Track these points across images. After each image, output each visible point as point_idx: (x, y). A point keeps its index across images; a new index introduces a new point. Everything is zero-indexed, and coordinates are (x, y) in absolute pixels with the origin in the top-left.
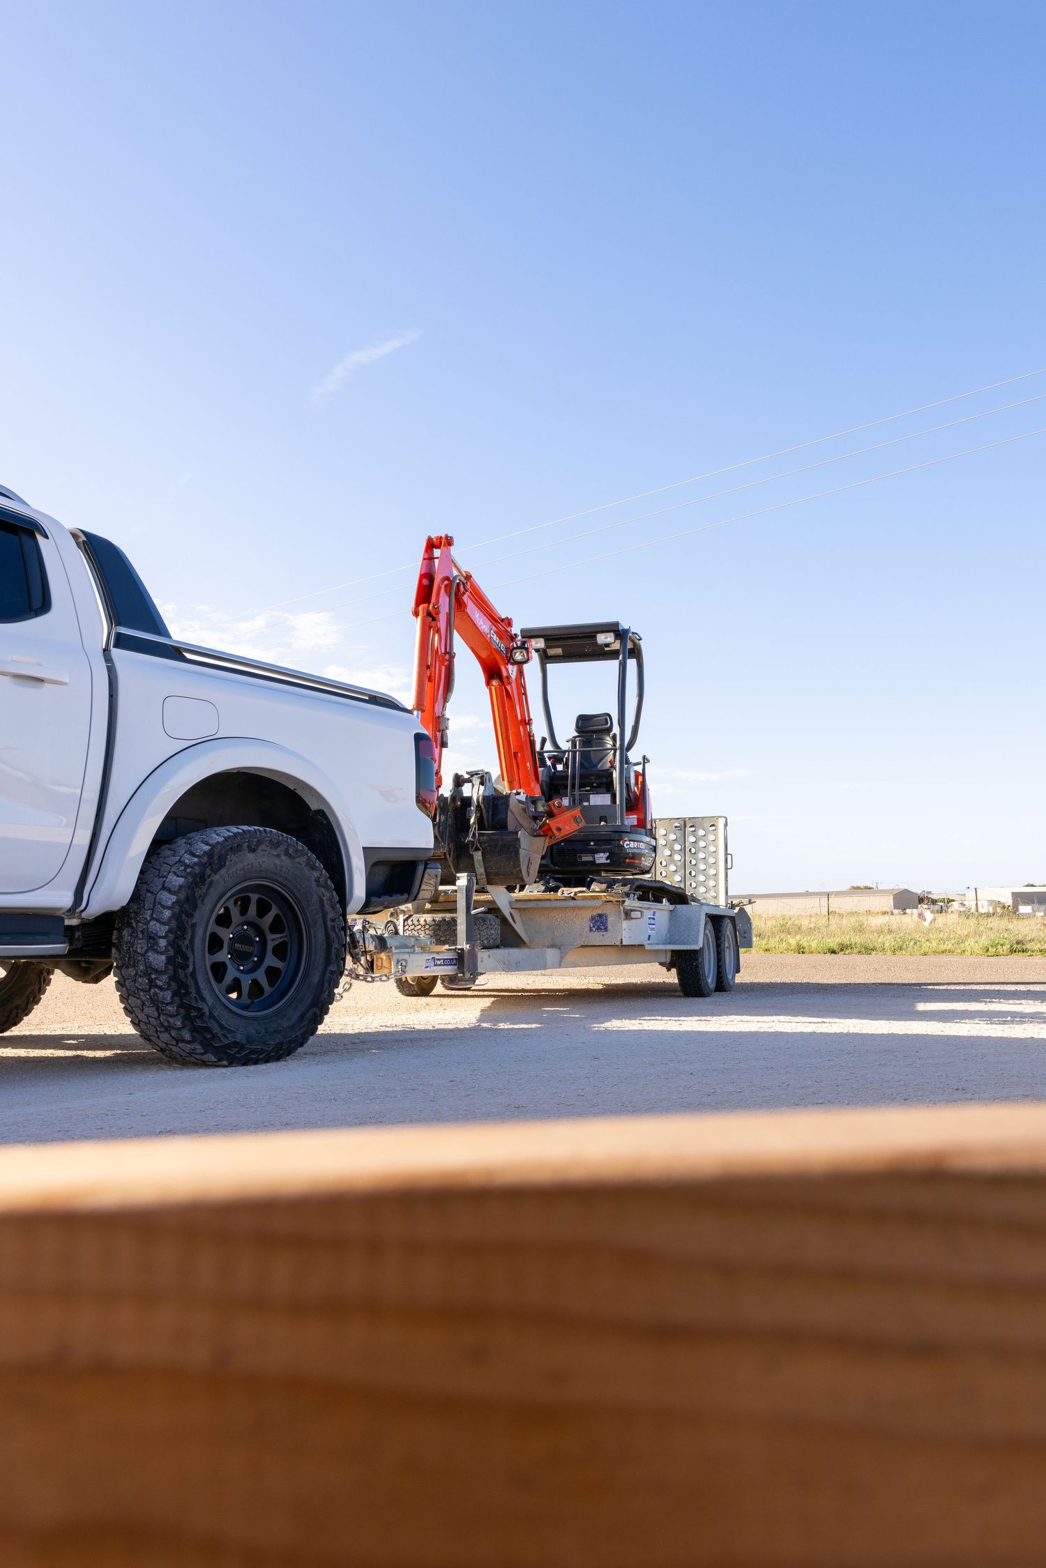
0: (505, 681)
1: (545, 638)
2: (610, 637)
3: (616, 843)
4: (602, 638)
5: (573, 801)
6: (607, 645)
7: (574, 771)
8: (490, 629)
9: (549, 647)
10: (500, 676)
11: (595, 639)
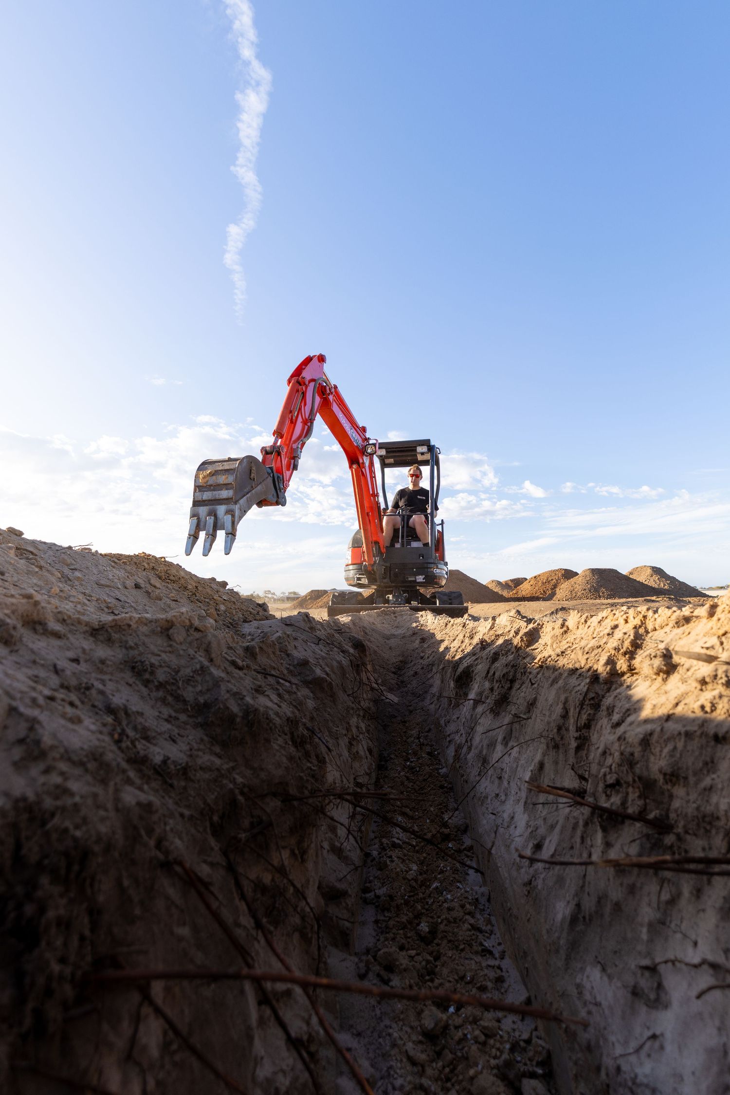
0: (361, 465)
1: (386, 449)
2: (424, 449)
3: (429, 570)
4: (420, 449)
5: (403, 545)
6: (422, 454)
7: (403, 527)
8: (351, 429)
9: (387, 457)
10: (358, 463)
11: (416, 450)
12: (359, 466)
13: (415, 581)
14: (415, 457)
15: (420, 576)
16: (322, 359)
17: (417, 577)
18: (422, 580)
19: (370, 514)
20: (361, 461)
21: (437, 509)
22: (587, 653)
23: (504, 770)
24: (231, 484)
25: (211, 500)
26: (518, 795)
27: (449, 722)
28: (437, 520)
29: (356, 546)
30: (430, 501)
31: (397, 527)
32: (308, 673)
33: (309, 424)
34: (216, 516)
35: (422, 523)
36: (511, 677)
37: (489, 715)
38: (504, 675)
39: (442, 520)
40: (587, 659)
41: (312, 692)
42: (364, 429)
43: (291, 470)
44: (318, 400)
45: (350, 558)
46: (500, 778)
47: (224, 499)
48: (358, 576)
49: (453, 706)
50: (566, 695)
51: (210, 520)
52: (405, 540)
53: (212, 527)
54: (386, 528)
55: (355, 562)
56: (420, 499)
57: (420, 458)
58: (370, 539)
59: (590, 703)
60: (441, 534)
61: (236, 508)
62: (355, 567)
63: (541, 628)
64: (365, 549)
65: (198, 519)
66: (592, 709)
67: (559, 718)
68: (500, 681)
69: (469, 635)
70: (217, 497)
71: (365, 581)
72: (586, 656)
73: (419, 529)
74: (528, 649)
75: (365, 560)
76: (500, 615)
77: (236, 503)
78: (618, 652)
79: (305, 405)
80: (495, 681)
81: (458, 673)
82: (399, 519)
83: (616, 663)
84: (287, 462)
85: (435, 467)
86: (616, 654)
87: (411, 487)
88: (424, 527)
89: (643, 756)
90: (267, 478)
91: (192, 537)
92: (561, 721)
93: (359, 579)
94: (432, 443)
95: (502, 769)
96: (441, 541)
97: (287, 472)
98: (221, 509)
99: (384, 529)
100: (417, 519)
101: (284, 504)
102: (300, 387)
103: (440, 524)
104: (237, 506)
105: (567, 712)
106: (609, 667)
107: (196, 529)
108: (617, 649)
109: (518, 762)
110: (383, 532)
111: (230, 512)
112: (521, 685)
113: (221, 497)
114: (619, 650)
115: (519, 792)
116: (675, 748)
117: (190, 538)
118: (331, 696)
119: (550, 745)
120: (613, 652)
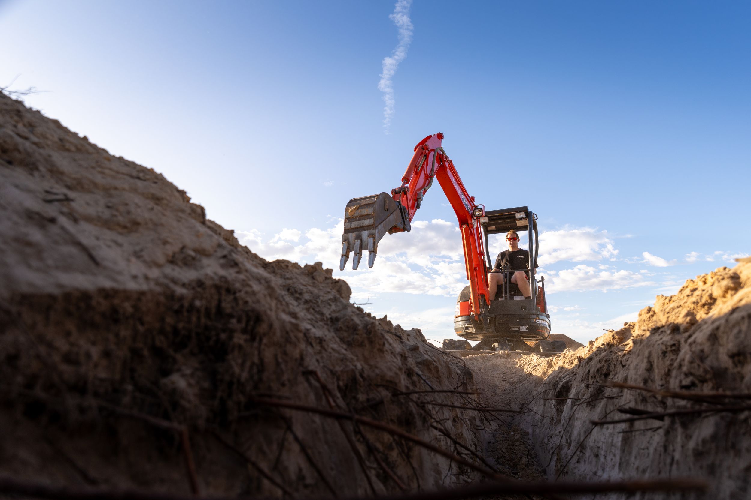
0: (470, 226)
1: (489, 217)
2: (523, 215)
3: (532, 320)
4: (518, 215)
5: (506, 298)
6: (521, 219)
7: (506, 283)
8: (462, 195)
9: (490, 225)
10: (467, 223)
11: (515, 217)
12: (468, 226)
13: (519, 331)
14: (514, 224)
15: (524, 327)
16: (440, 136)
17: (521, 327)
18: (525, 330)
19: (477, 268)
20: (470, 222)
21: (536, 266)
22: (668, 313)
23: (601, 448)
24: (372, 214)
25: (358, 228)
26: (613, 460)
27: (551, 437)
28: (538, 277)
29: (464, 300)
30: (530, 259)
31: (500, 283)
32: (418, 356)
33: (429, 179)
34: (361, 240)
35: (523, 278)
36: (605, 371)
37: (586, 409)
38: (598, 370)
39: (542, 277)
40: (668, 317)
41: (421, 371)
42: (473, 199)
43: (415, 208)
44: (436, 165)
45: (459, 310)
46: (597, 456)
47: (367, 226)
48: (466, 326)
49: (555, 423)
50: (649, 350)
51: (357, 243)
52: (508, 294)
53: (359, 248)
54: (491, 284)
55: (463, 314)
56: (519, 258)
57: (519, 223)
58: (477, 292)
59: (671, 349)
60: (542, 289)
61: (376, 232)
62: (463, 318)
63: (632, 328)
64: (472, 300)
65: (349, 242)
66: (674, 354)
67: (645, 371)
68: (595, 377)
69: (568, 361)
70: (362, 225)
71: (472, 330)
72: (667, 315)
73: (520, 284)
74: (620, 346)
75: (472, 311)
76: (597, 339)
77: (376, 228)
78: (697, 304)
79: (427, 165)
80: (590, 377)
81: (558, 389)
82: (501, 276)
83: (696, 315)
84: (412, 203)
85: (533, 231)
86: (695, 307)
87: (510, 249)
88: (525, 282)
89: (712, 350)
90: (396, 209)
91: (344, 257)
92: (646, 375)
93: (467, 328)
94: (530, 210)
95: (599, 448)
96: (542, 296)
97: (412, 210)
98: (365, 234)
99: (489, 285)
100: (518, 275)
101: (409, 230)
102: (424, 151)
103: (540, 281)
104: (377, 230)
105: (652, 365)
106: (688, 319)
107: (347, 250)
108: (696, 303)
109: (613, 437)
110: (488, 287)
111: (372, 235)
112: (615, 375)
113: (364, 225)
114: (697, 303)
115: (613, 458)
116: (740, 331)
117: (343, 257)
118: (438, 378)
119: (639, 400)
120: (692, 306)
